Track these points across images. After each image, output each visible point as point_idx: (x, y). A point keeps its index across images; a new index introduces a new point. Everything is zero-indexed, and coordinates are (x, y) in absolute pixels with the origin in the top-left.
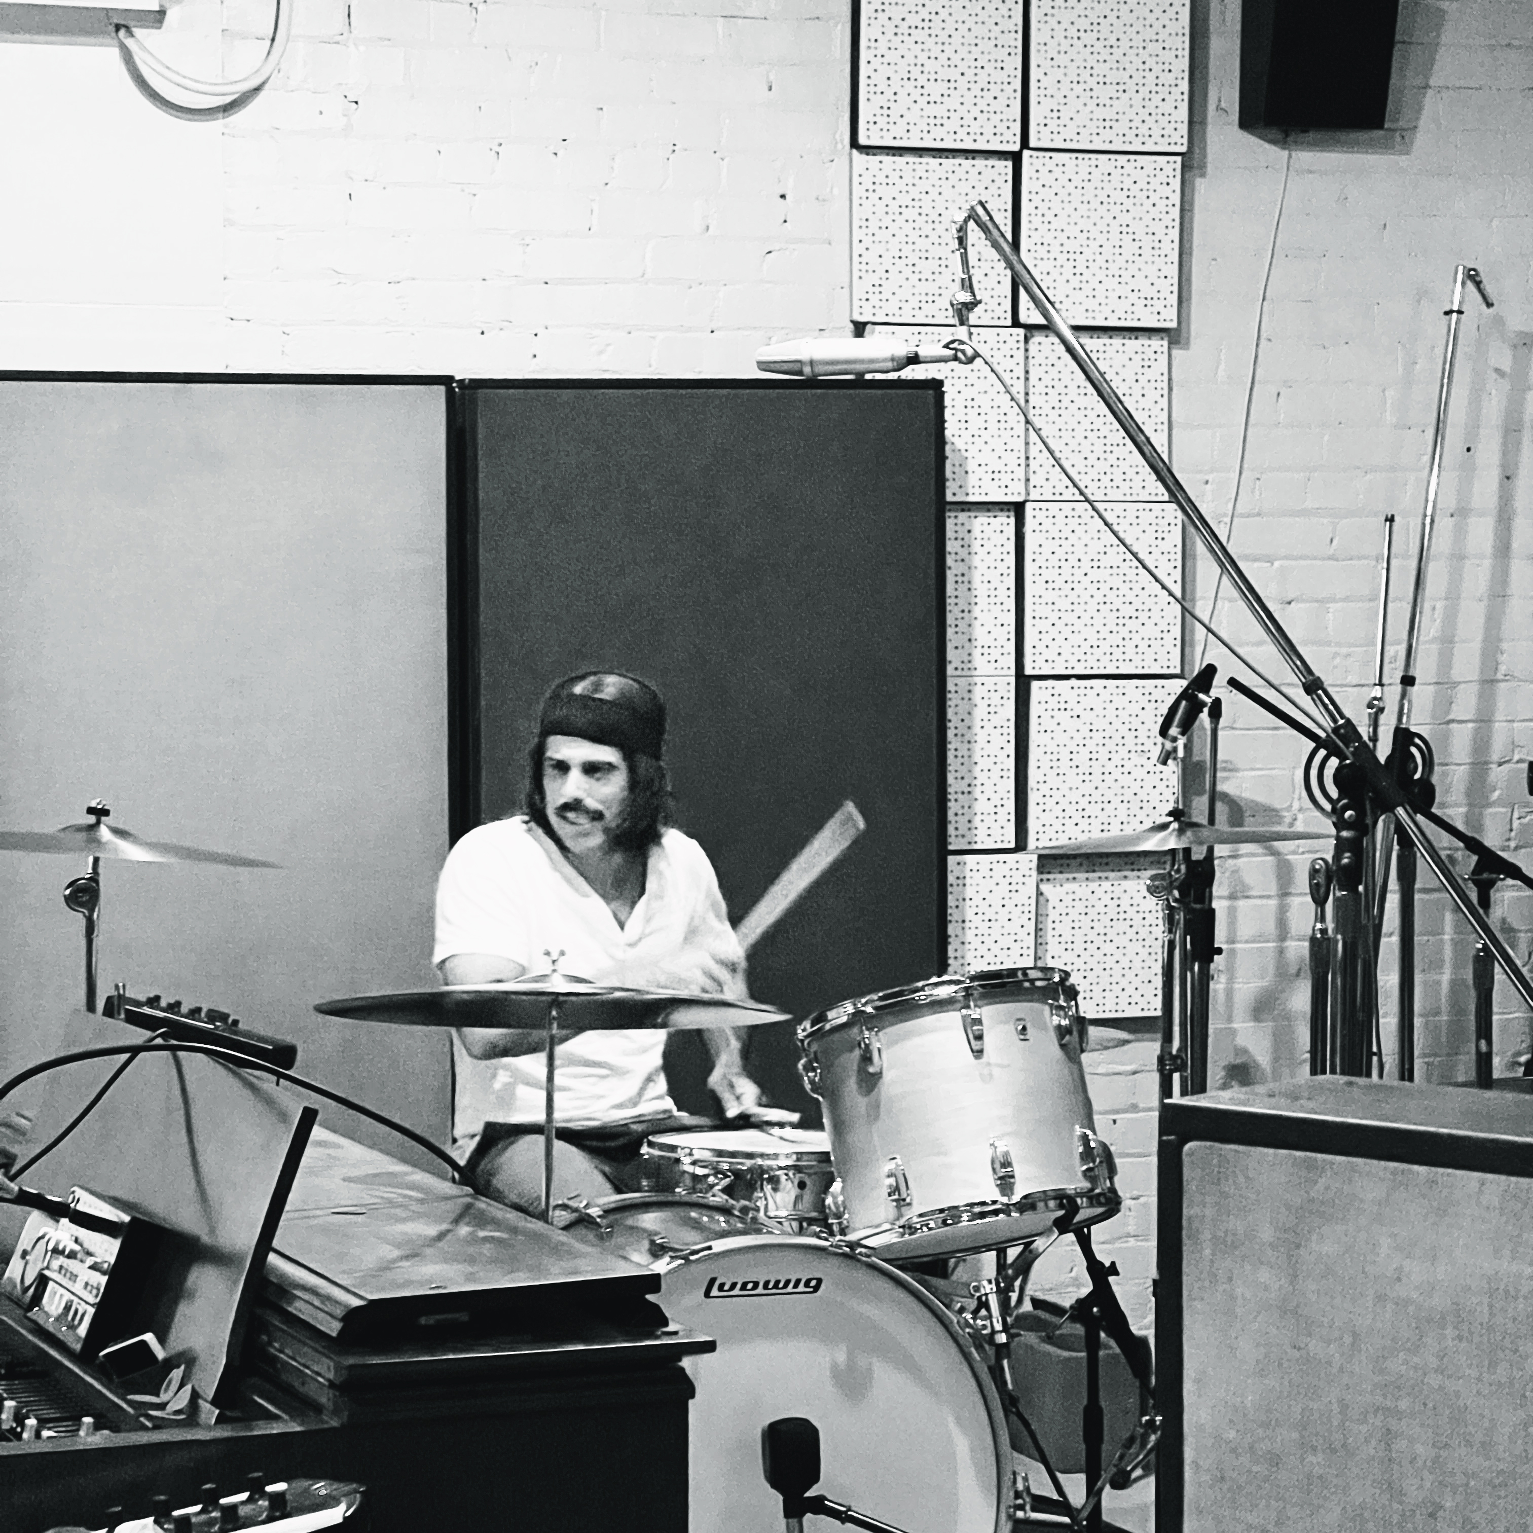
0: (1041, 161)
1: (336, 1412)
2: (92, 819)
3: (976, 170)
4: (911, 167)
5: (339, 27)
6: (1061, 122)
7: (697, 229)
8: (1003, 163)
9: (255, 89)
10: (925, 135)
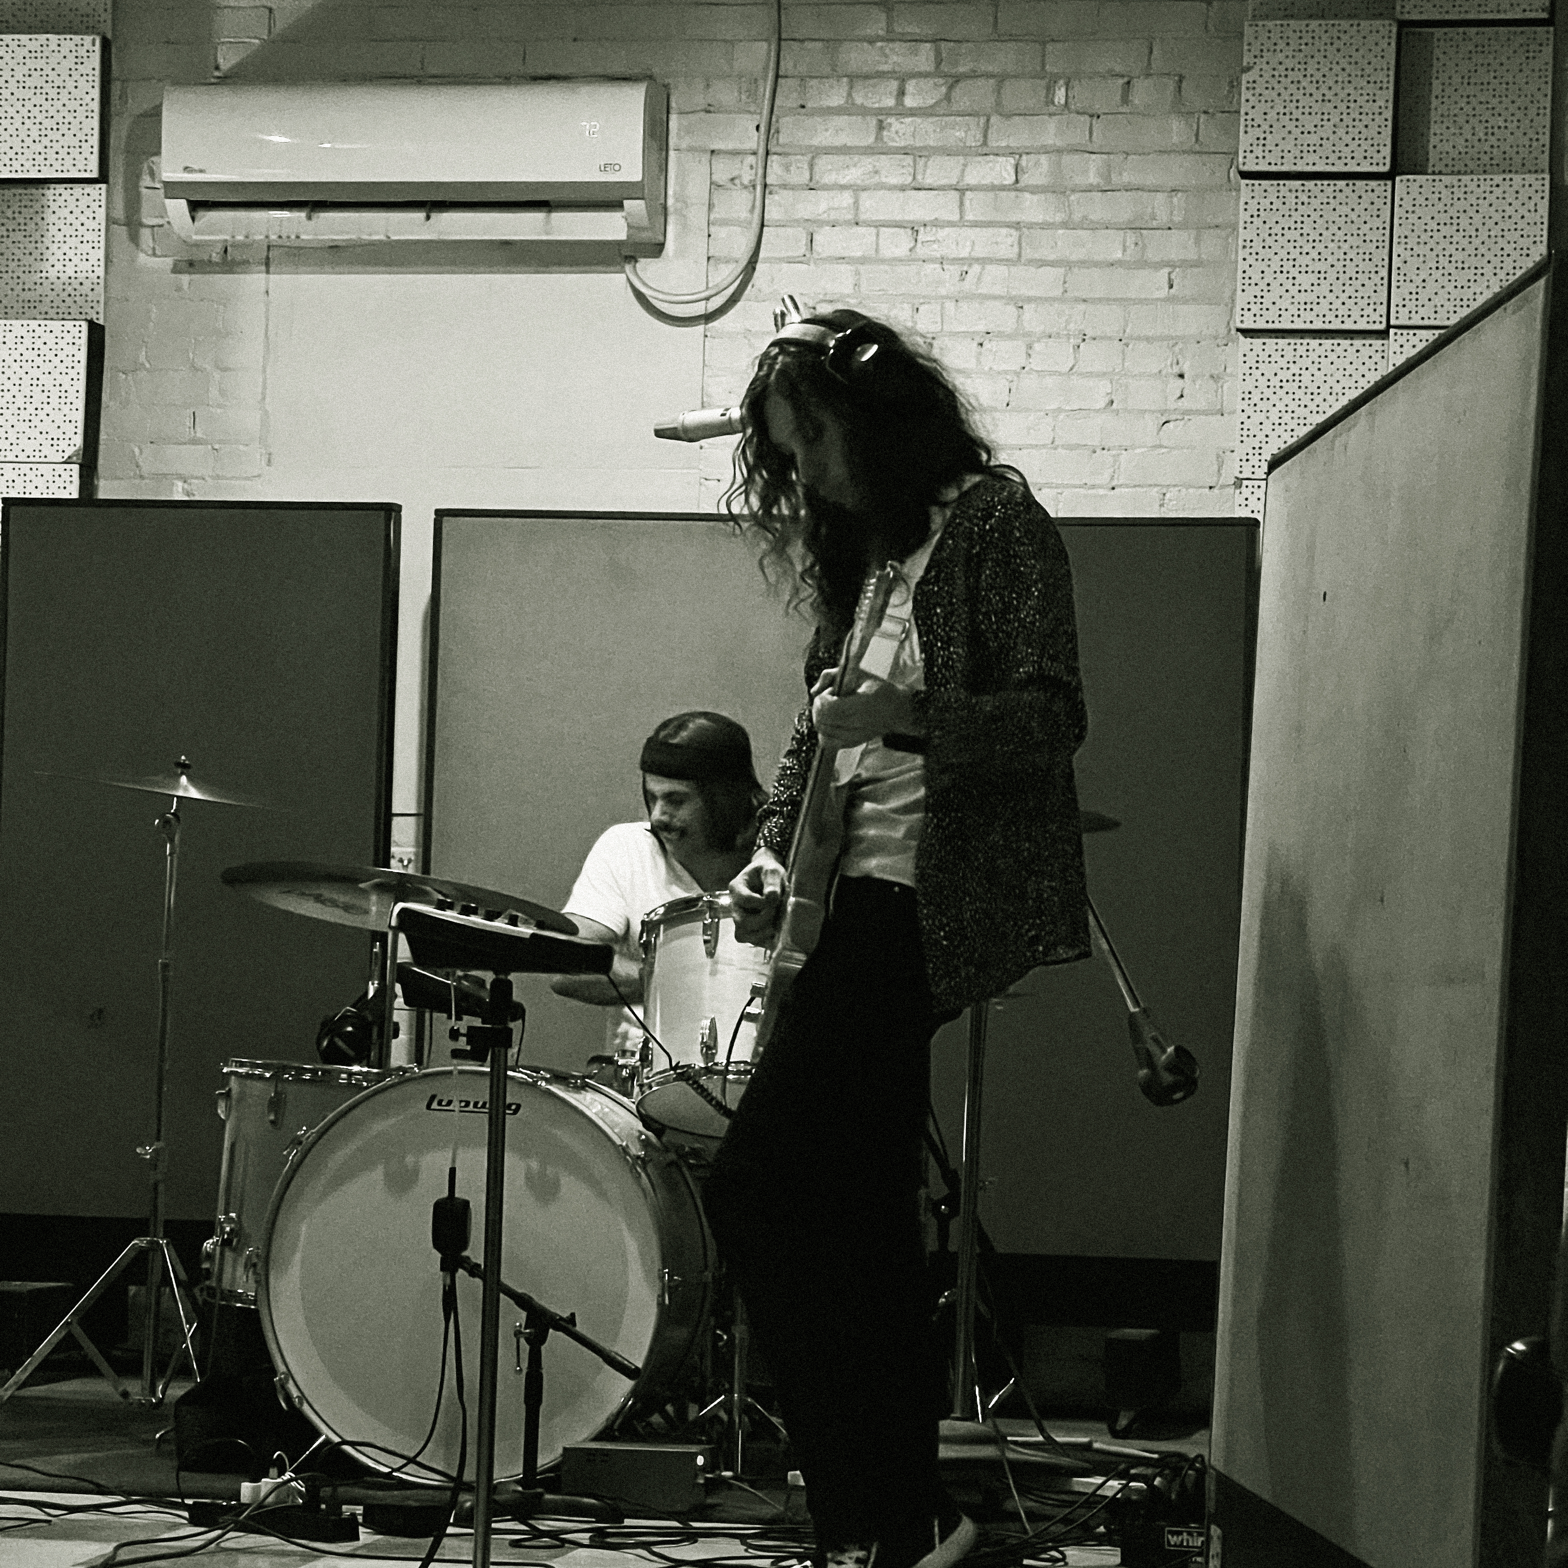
0: (1405, 337)
3: (1354, 349)
4: (1292, 347)
5: (803, 250)
6: (1420, 303)
7: (1102, 404)
8: (1381, 342)
9: (733, 300)
10: (1295, 318)
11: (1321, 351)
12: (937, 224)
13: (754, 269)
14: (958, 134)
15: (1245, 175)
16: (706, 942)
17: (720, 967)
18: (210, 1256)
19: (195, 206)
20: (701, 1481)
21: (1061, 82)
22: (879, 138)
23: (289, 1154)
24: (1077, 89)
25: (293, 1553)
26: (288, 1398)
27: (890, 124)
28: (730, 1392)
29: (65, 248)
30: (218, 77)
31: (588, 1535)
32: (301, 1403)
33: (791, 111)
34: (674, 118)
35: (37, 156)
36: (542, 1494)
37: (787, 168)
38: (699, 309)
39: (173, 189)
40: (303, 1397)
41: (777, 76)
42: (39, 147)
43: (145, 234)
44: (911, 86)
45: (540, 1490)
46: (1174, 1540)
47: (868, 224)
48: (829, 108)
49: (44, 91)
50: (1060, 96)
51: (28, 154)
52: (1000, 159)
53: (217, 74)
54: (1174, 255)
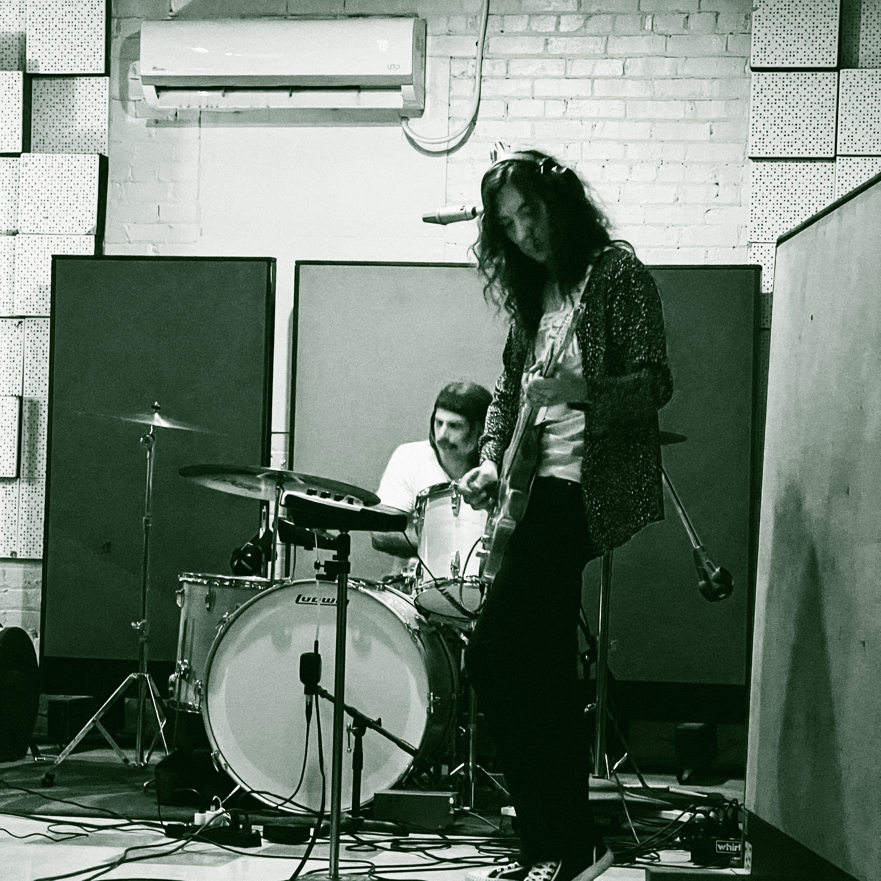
0: (845, 161)
3: (816, 168)
4: (780, 167)
5: (503, 114)
6: (854, 142)
7: (671, 200)
8: (831, 164)
9: (463, 142)
10: (783, 151)
11: (797, 169)
12: (578, 98)
13: (475, 124)
14: (590, 47)
15: (754, 69)
16: (453, 508)
17: (461, 522)
18: (173, 684)
19: (159, 89)
20: (453, 813)
21: (650, 17)
22: (546, 49)
23: (219, 628)
24: (658, 21)
25: (224, 854)
26: (219, 765)
27: (552, 41)
28: (467, 761)
29: (86, 113)
30: (172, 16)
31: (390, 844)
32: (226, 768)
33: (495, 34)
34: (429, 38)
35: (70, 61)
36: (363, 820)
37: (493, 66)
38: (444, 147)
39: (147, 80)
40: (227, 765)
41: (488, 15)
42: (71, 56)
43: (131, 105)
44: (563, 19)
45: (361, 817)
46: (721, 847)
47: (540, 98)
48: (517, 32)
49: (74, 24)
50: (648, 26)
51: (65, 60)
52: (615, 61)
53: (171, 14)
54: (713, 115)
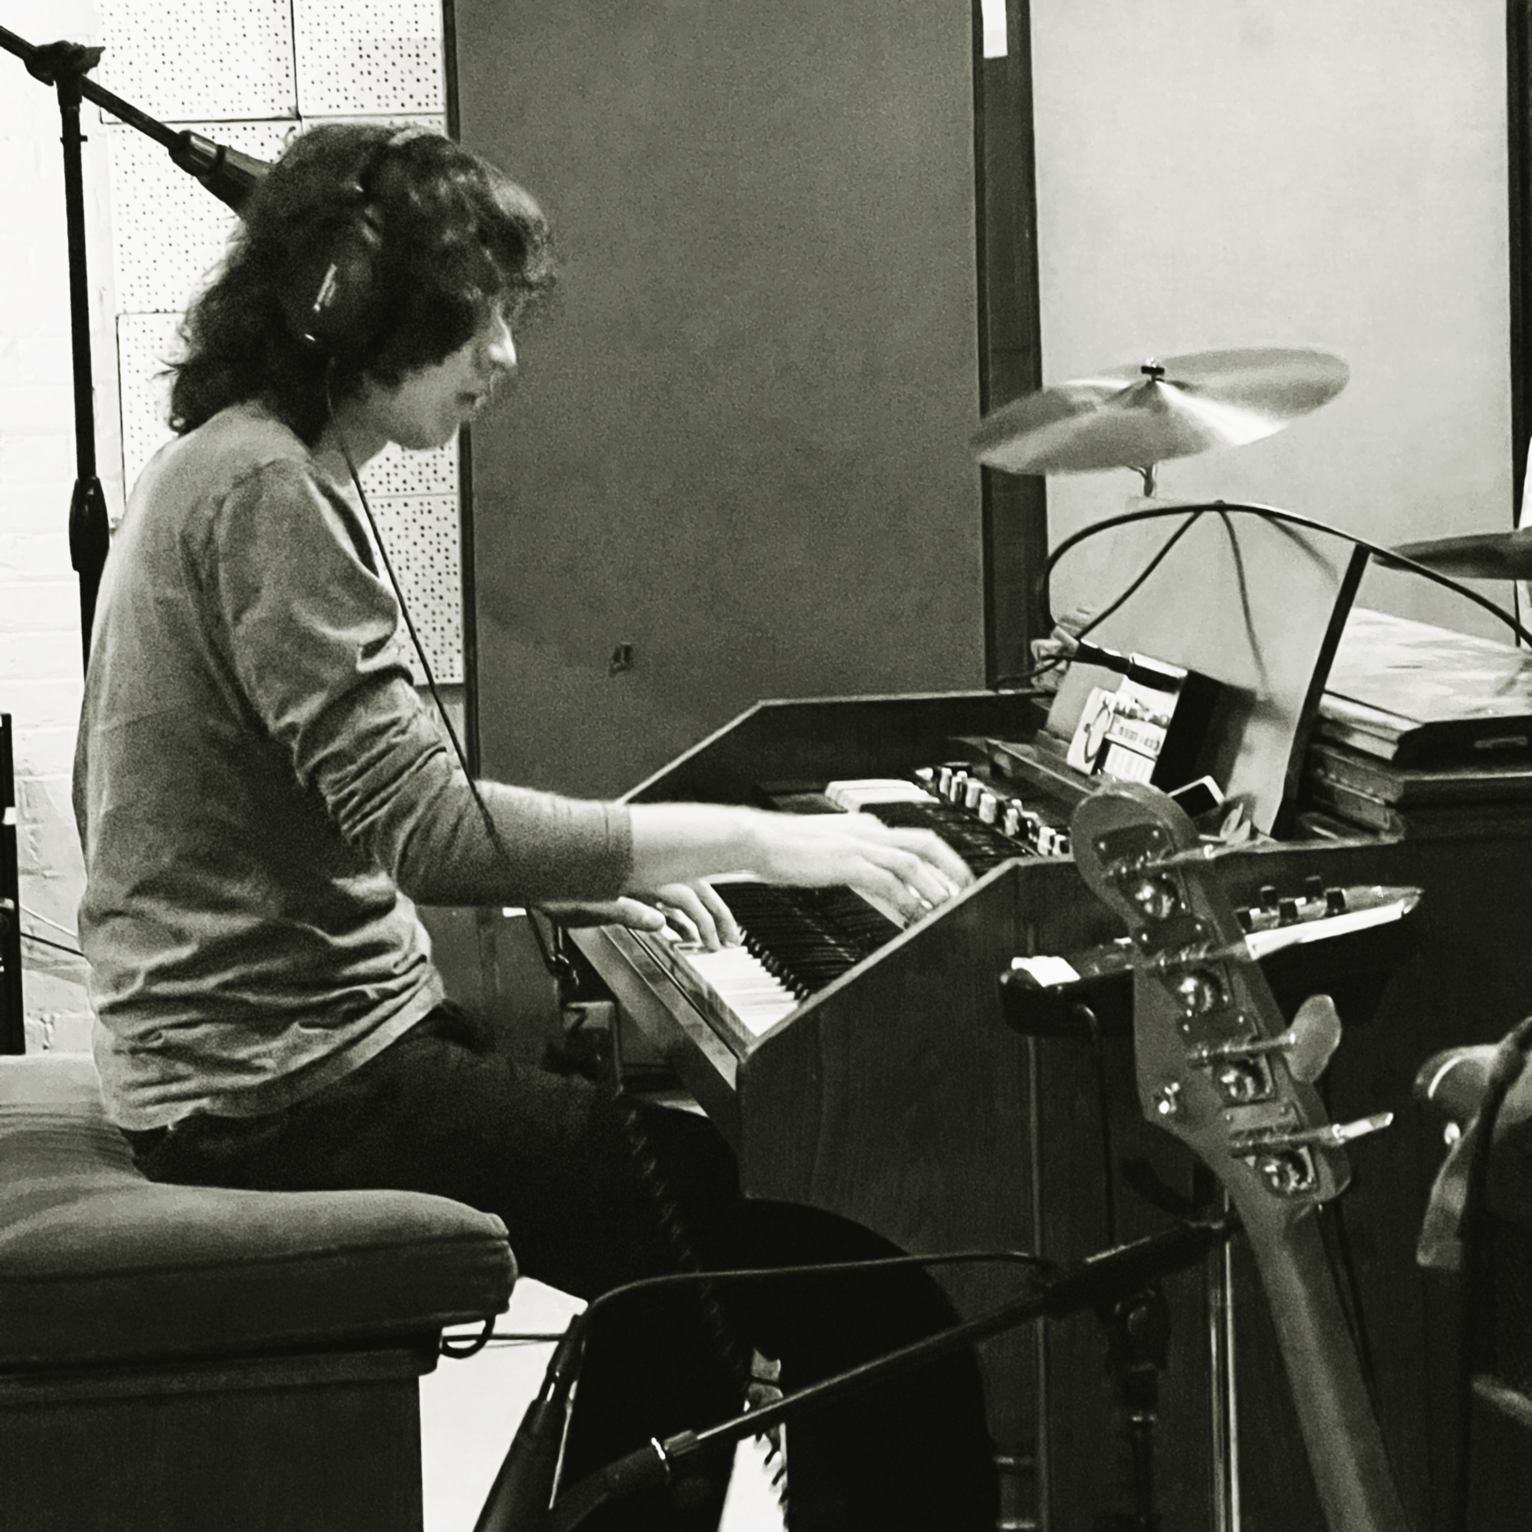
1: (1392, 831)
2: (1148, 377)
